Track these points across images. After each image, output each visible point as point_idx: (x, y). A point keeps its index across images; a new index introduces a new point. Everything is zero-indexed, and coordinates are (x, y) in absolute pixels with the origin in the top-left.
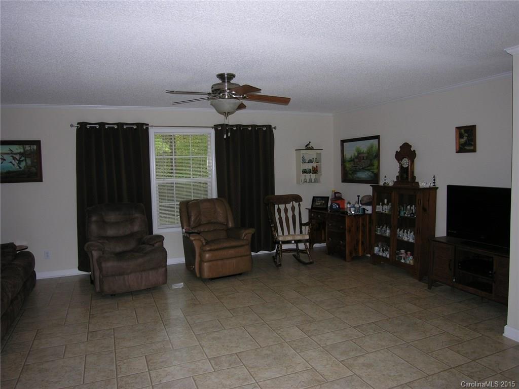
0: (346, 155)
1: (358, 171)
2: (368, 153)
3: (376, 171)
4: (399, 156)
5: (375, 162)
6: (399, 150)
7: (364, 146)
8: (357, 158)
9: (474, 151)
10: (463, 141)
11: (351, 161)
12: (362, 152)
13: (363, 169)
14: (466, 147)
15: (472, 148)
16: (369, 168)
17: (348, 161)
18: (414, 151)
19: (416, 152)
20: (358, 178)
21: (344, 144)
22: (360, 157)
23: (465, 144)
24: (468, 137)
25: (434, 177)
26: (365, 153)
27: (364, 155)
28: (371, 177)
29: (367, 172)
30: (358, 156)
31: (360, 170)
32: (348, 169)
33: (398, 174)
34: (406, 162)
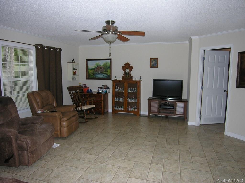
0: (89, 66)
1: (97, 74)
2: (104, 66)
3: (109, 74)
4: (124, 68)
5: (109, 70)
6: (124, 65)
7: (101, 63)
8: (96, 68)
9: (157, 67)
10: (152, 63)
11: (93, 69)
12: (100, 65)
13: (100, 73)
14: (154, 66)
15: (156, 66)
16: (105, 73)
17: (90, 69)
18: (132, 66)
19: (133, 67)
20: (97, 77)
21: (88, 61)
22: (99, 68)
23: (154, 65)
24: (155, 62)
25: (141, 76)
26: (102, 66)
27: (102, 67)
28: (106, 77)
29: (104, 75)
30: (97, 67)
31: (99, 74)
32: (90, 73)
33: (123, 76)
34: (127, 71)
